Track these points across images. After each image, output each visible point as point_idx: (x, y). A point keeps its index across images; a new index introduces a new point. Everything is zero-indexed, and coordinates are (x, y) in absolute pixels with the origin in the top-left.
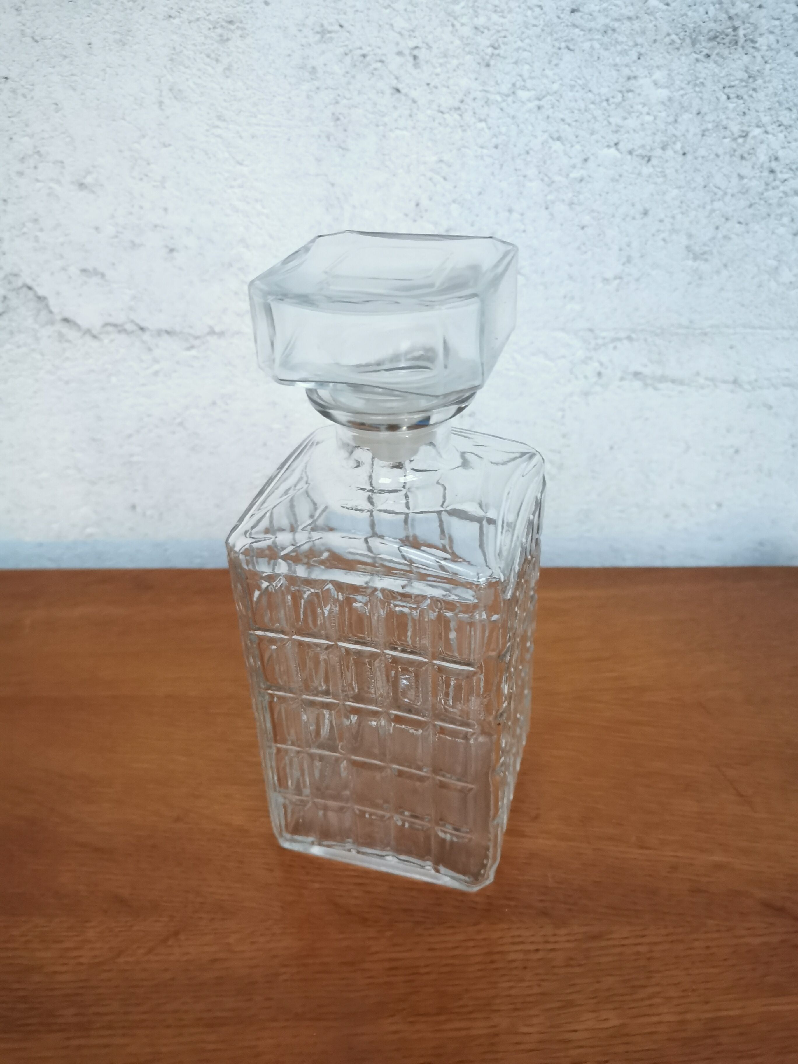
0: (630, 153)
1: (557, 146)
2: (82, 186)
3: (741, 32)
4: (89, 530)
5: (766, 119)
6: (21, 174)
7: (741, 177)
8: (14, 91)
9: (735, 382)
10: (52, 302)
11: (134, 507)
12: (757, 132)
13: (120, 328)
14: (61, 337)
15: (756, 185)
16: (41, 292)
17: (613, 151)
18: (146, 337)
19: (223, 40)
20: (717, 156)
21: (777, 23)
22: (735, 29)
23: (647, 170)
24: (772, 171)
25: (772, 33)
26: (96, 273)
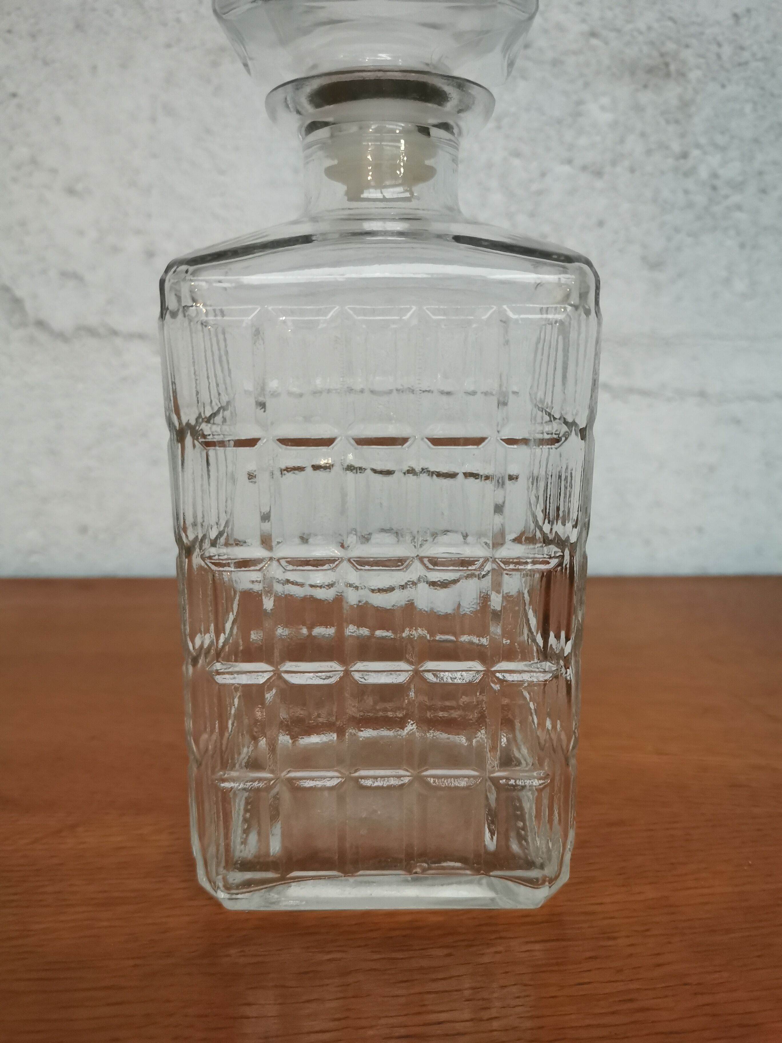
0: (584, 168)
1: (516, 162)
2: (71, 191)
3: (673, 67)
4: (34, 558)
5: (703, 140)
6: (15, 180)
7: (686, 192)
8: (19, 106)
9: (702, 394)
10: (29, 305)
11: (84, 530)
12: (696, 153)
13: (92, 332)
14: (32, 340)
15: (700, 199)
16: (19, 293)
17: (567, 169)
18: (118, 341)
19: (215, 64)
20: (663, 173)
21: (702, 61)
22: (667, 65)
23: (599, 184)
24: (714, 188)
25: (698, 67)
26: (76, 277)
